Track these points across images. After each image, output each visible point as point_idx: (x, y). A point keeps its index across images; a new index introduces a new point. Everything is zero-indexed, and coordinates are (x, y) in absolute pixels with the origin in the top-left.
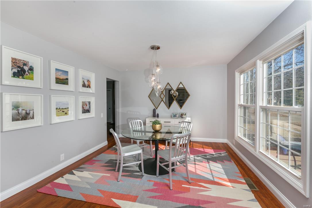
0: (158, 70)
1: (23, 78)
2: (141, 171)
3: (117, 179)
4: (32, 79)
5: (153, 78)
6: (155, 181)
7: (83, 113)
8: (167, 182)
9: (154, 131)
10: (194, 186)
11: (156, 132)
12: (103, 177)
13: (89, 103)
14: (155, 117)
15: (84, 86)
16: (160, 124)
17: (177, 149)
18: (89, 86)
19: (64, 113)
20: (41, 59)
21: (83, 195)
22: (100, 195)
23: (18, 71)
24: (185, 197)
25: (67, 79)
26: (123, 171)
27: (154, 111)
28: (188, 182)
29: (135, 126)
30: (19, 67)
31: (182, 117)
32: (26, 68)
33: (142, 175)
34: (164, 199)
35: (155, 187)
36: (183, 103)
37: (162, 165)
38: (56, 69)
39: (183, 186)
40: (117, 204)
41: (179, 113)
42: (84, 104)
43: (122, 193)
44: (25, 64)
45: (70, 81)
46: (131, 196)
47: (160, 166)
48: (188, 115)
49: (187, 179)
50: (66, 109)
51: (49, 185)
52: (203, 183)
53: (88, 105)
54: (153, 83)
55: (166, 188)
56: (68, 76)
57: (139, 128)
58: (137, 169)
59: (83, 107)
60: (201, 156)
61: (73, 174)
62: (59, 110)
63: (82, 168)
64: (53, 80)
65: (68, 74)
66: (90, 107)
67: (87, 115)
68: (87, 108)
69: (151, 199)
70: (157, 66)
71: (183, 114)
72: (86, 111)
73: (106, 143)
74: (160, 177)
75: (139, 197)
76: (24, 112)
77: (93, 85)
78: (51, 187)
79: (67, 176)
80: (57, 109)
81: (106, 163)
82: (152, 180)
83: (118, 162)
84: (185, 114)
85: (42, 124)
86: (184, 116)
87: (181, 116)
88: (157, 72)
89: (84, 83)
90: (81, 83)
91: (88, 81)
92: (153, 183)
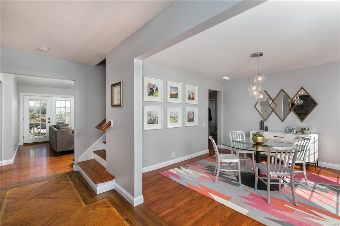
0: (260, 79)
1: (153, 96)
2: (238, 181)
3: (214, 181)
4: (157, 96)
5: (254, 88)
6: (251, 193)
7: (188, 121)
8: (265, 197)
9: (254, 143)
10: (300, 210)
11: (257, 144)
12: (202, 176)
13: (193, 113)
14: (263, 130)
15: (189, 98)
16: (261, 136)
17: (285, 167)
18: (193, 99)
19: (175, 120)
20: (162, 81)
21: (187, 184)
22: (199, 187)
23: (150, 91)
24: (284, 214)
25: (177, 94)
26: (220, 176)
27: (262, 123)
28: (294, 204)
29: (236, 137)
30: (151, 89)
31: (303, 133)
32: (154, 89)
33: (239, 184)
34: (257, 208)
35: (250, 197)
36: (306, 114)
37: (261, 178)
38: (171, 87)
39: (285, 205)
40: (212, 197)
41: (299, 127)
42: (189, 114)
43: (218, 192)
44: (154, 87)
45: (179, 95)
46: (225, 195)
47: (258, 179)
48: (313, 130)
49: (293, 201)
50: (176, 117)
51: (165, 172)
52: (316, 211)
53: (192, 115)
54: (255, 93)
55: (264, 201)
56: (178, 91)
57: (240, 140)
58: (235, 178)
59: (188, 117)
60: (329, 186)
61: (181, 169)
62: (172, 118)
63: (187, 166)
64: (169, 96)
65: (178, 90)
66: (194, 116)
67: (191, 124)
68: (191, 117)
69: (244, 204)
70: (259, 75)
71: (305, 128)
72: (191, 120)
73: (207, 151)
74: (259, 191)
75: (232, 199)
76: (153, 118)
77: (196, 97)
78: (167, 173)
79: (176, 169)
80: (170, 117)
81: (206, 167)
82: (249, 191)
83: (216, 169)
84: (309, 129)
85: (162, 127)
86: (306, 132)
87: (301, 131)
88: (259, 81)
89: (189, 96)
90: (187, 96)
91: (193, 94)
92: (250, 193)
